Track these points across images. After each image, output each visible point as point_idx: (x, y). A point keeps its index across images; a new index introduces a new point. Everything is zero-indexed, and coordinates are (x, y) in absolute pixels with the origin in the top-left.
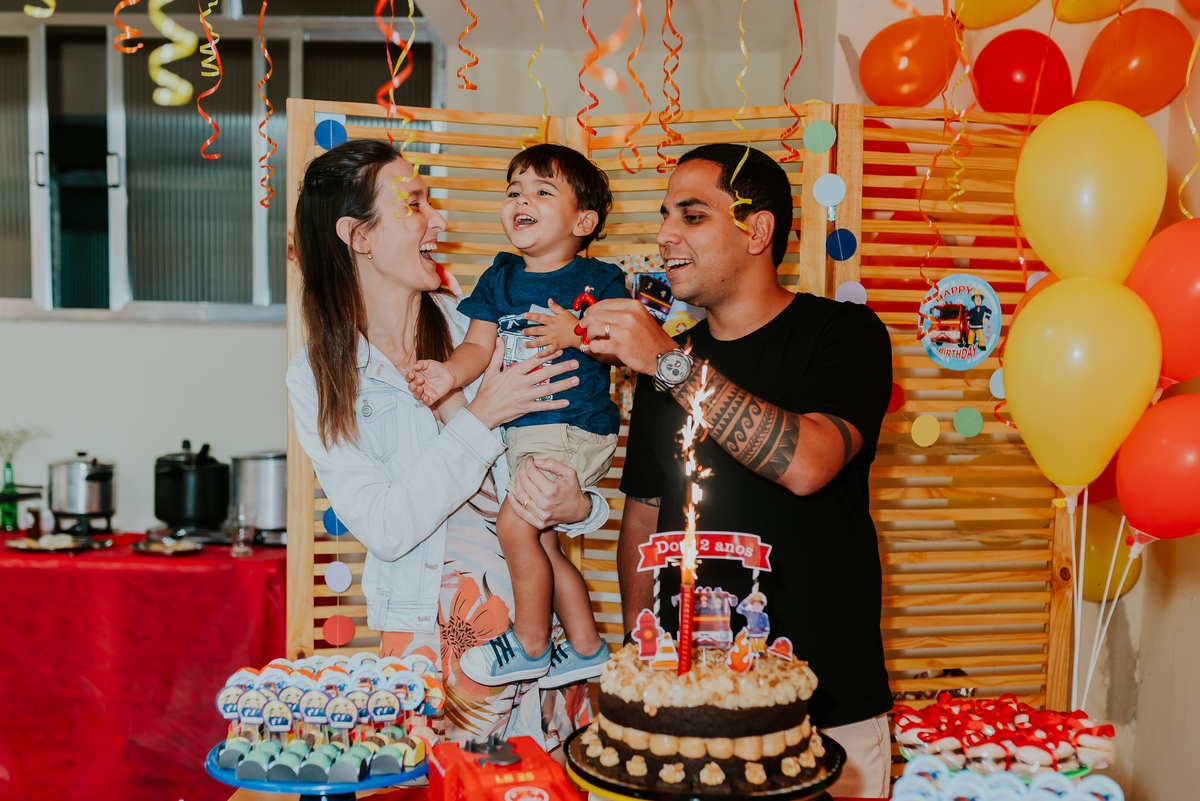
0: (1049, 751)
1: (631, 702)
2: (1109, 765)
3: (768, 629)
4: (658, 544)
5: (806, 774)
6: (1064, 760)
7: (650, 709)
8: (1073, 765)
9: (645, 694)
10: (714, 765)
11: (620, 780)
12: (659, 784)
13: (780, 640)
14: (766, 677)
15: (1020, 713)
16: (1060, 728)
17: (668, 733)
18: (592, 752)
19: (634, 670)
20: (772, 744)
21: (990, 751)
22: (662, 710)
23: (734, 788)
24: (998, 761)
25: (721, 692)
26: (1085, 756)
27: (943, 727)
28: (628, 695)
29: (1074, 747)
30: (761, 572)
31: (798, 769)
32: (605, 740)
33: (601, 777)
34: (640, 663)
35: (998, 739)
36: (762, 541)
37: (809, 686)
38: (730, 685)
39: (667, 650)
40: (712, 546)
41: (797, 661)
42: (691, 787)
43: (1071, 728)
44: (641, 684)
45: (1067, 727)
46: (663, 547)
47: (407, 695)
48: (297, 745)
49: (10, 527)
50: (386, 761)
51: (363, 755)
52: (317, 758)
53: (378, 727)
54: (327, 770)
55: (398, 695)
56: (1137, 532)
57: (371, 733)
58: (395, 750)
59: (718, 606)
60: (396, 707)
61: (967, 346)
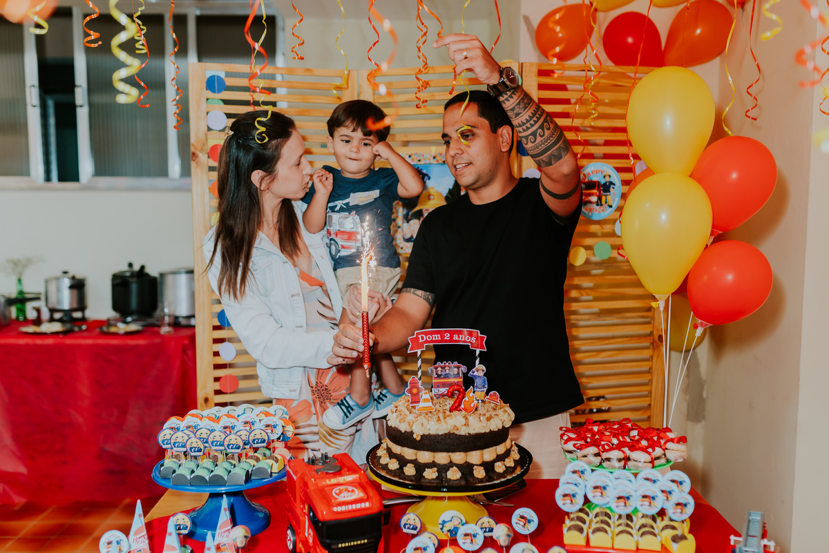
0: (649, 453)
1: (405, 431)
2: (684, 459)
3: (486, 386)
4: (420, 336)
5: (509, 470)
6: (658, 458)
7: (417, 436)
8: (663, 461)
9: (414, 428)
10: (455, 468)
11: (400, 479)
12: (423, 480)
13: (492, 393)
14: (485, 415)
15: (633, 429)
16: (655, 438)
17: (428, 450)
18: (383, 461)
19: (407, 412)
20: (489, 454)
21: (615, 454)
22: (423, 437)
23: (467, 481)
24: (620, 460)
25: (458, 425)
26: (669, 455)
27: (589, 440)
28: (403, 428)
29: (664, 450)
30: (480, 351)
31: (505, 469)
32: (391, 455)
33: (388, 477)
34: (410, 407)
35: (619, 447)
36: (481, 334)
37: (509, 419)
38: (463, 421)
39: (426, 400)
40: (451, 337)
41: (503, 404)
42: (442, 481)
43: (662, 438)
44: (411, 421)
45: (660, 438)
46: (422, 338)
47: (272, 431)
48: (207, 463)
49: (21, 318)
50: (261, 470)
51: (247, 467)
52: (219, 471)
53: (256, 450)
54: (226, 478)
55: (267, 431)
56: (700, 321)
57: (251, 453)
58: (265, 464)
59: (456, 373)
60: (266, 438)
61: (601, 205)
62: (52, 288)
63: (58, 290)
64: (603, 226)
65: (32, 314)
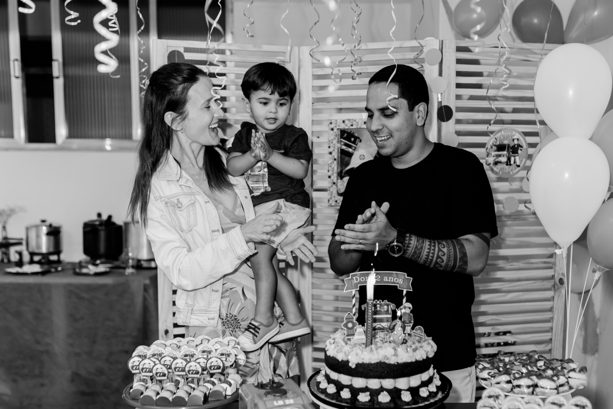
0: (554, 381)
1: (342, 361)
2: (585, 387)
3: (412, 321)
4: (354, 278)
5: (432, 395)
6: (562, 385)
7: (352, 365)
8: (566, 388)
9: (350, 357)
10: (385, 392)
11: (337, 401)
12: (357, 403)
14: (411, 347)
15: (540, 360)
16: (559, 368)
17: (361, 377)
18: (322, 386)
19: (343, 344)
20: (415, 381)
21: (525, 382)
22: (358, 365)
23: (396, 404)
24: (529, 387)
25: (389, 355)
26: (572, 382)
27: (501, 369)
28: (340, 357)
29: (567, 378)
30: (407, 291)
31: (428, 393)
32: (329, 380)
33: (327, 399)
34: (346, 340)
35: (529, 375)
36: (407, 276)
37: (433, 350)
38: (393, 352)
39: (360, 333)
40: (382, 278)
41: (426, 337)
42: (374, 404)
43: (565, 368)
44: (347, 352)
45: (563, 368)
46: (357, 279)
47: (226, 359)
48: (169, 386)
49: (6, 260)
50: (217, 393)
51: (205, 390)
52: (181, 393)
53: (212, 375)
54: (187, 399)
55: (222, 359)
56: (598, 266)
57: (208, 379)
58: (221, 387)
59: (386, 310)
60: (221, 365)
61: (511, 165)
62: (32, 235)
63: (38, 236)
64: (512, 183)
65: (14, 257)
